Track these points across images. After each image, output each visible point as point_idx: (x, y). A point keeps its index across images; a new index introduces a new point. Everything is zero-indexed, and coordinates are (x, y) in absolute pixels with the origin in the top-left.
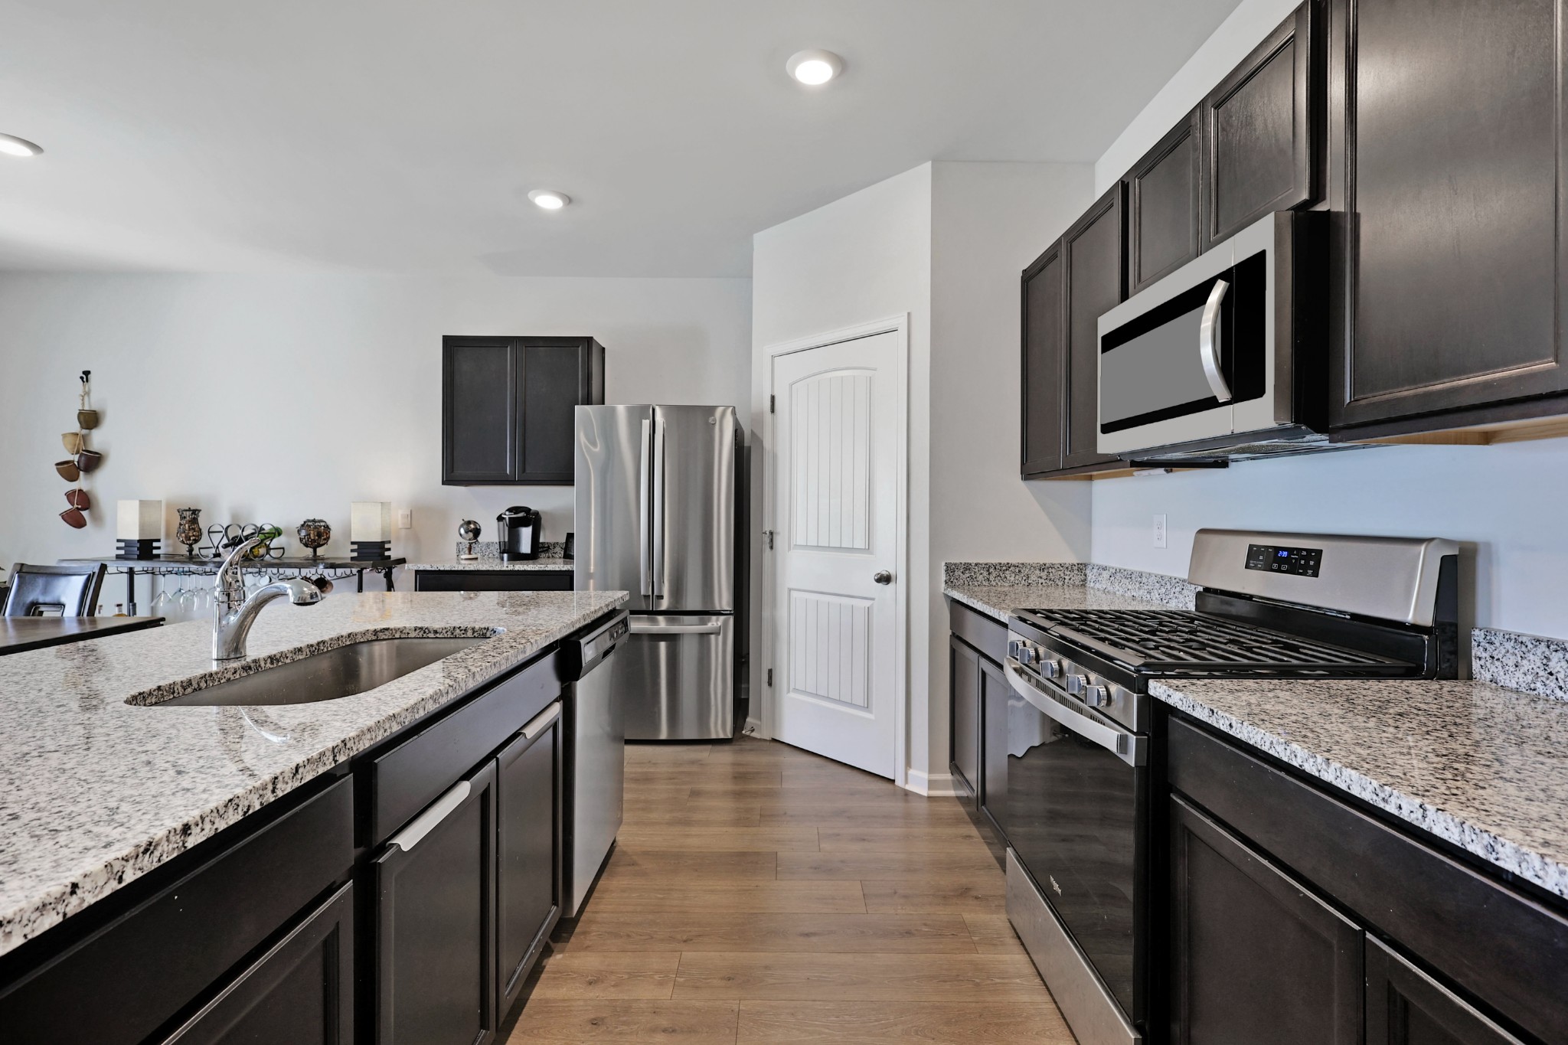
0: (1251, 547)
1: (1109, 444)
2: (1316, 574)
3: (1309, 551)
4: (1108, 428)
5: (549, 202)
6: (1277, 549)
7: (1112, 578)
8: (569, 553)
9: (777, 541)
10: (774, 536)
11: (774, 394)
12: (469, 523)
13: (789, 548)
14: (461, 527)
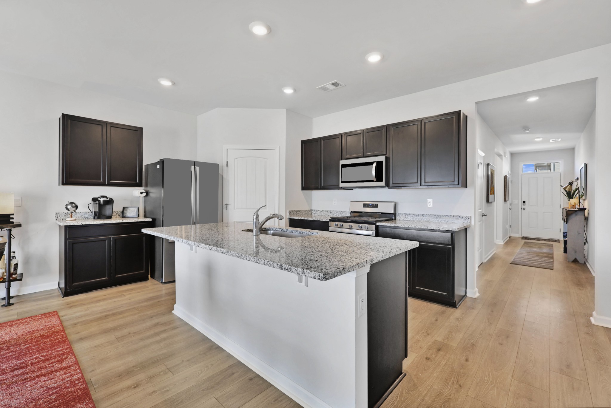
0: (364, 204)
1: (341, 185)
2: (377, 207)
3: (375, 204)
4: (342, 182)
5: (166, 83)
6: (369, 204)
7: (321, 212)
8: (124, 215)
9: (229, 207)
10: (228, 205)
11: (228, 161)
12: (72, 203)
13: (234, 209)
14: (67, 205)
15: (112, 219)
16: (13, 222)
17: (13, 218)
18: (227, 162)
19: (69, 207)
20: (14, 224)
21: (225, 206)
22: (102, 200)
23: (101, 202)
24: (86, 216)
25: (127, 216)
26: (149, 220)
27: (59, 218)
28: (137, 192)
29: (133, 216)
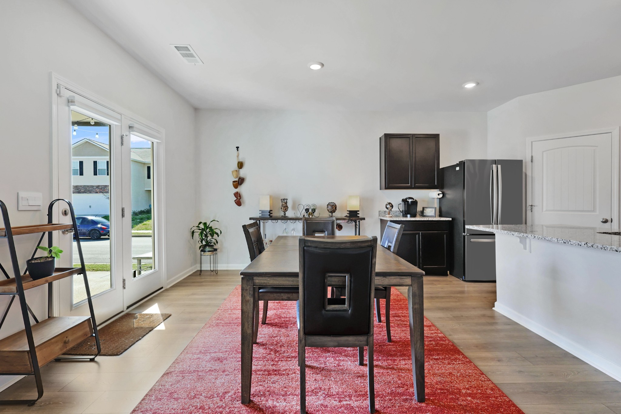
5: (470, 86)
8: (424, 214)
9: (535, 209)
10: (533, 207)
11: (533, 155)
12: (390, 203)
13: (542, 211)
14: (386, 205)
15: (417, 217)
16: (359, 217)
17: (359, 214)
18: (532, 157)
19: (388, 206)
20: (360, 217)
21: (529, 208)
22: (410, 201)
23: (409, 202)
24: (397, 214)
25: (427, 215)
26: (449, 220)
27: (381, 215)
28: (435, 194)
29: (431, 215)
